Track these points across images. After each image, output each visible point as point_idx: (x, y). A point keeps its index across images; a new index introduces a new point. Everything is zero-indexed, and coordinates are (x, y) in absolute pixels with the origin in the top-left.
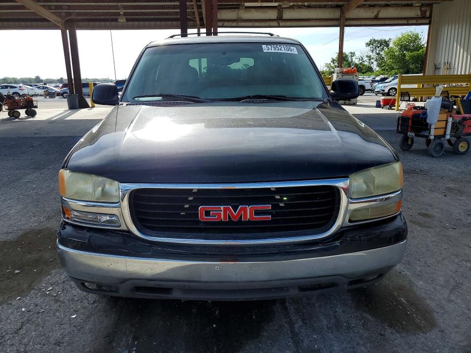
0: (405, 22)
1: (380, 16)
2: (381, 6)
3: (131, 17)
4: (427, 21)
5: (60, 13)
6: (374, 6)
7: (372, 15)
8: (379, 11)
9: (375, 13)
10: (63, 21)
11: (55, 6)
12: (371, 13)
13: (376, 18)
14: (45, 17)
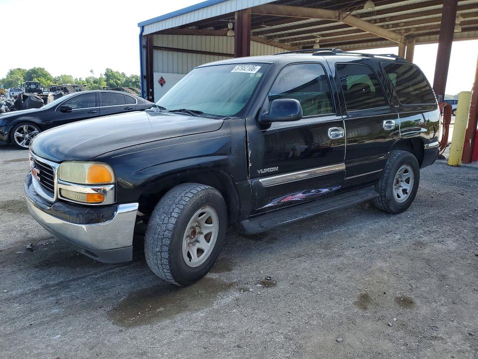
3: (467, 26)
5: (399, 30)
10: (403, 37)
11: (393, 24)
14: (382, 37)
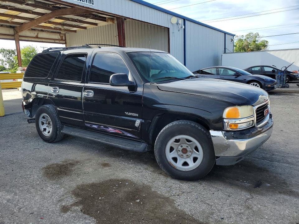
0: (53, 41)
1: (39, 36)
2: (38, 30)
4: (64, 42)
6: (35, 30)
7: (35, 36)
8: (38, 33)
9: (36, 34)
12: (33, 34)
13: (37, 37)
